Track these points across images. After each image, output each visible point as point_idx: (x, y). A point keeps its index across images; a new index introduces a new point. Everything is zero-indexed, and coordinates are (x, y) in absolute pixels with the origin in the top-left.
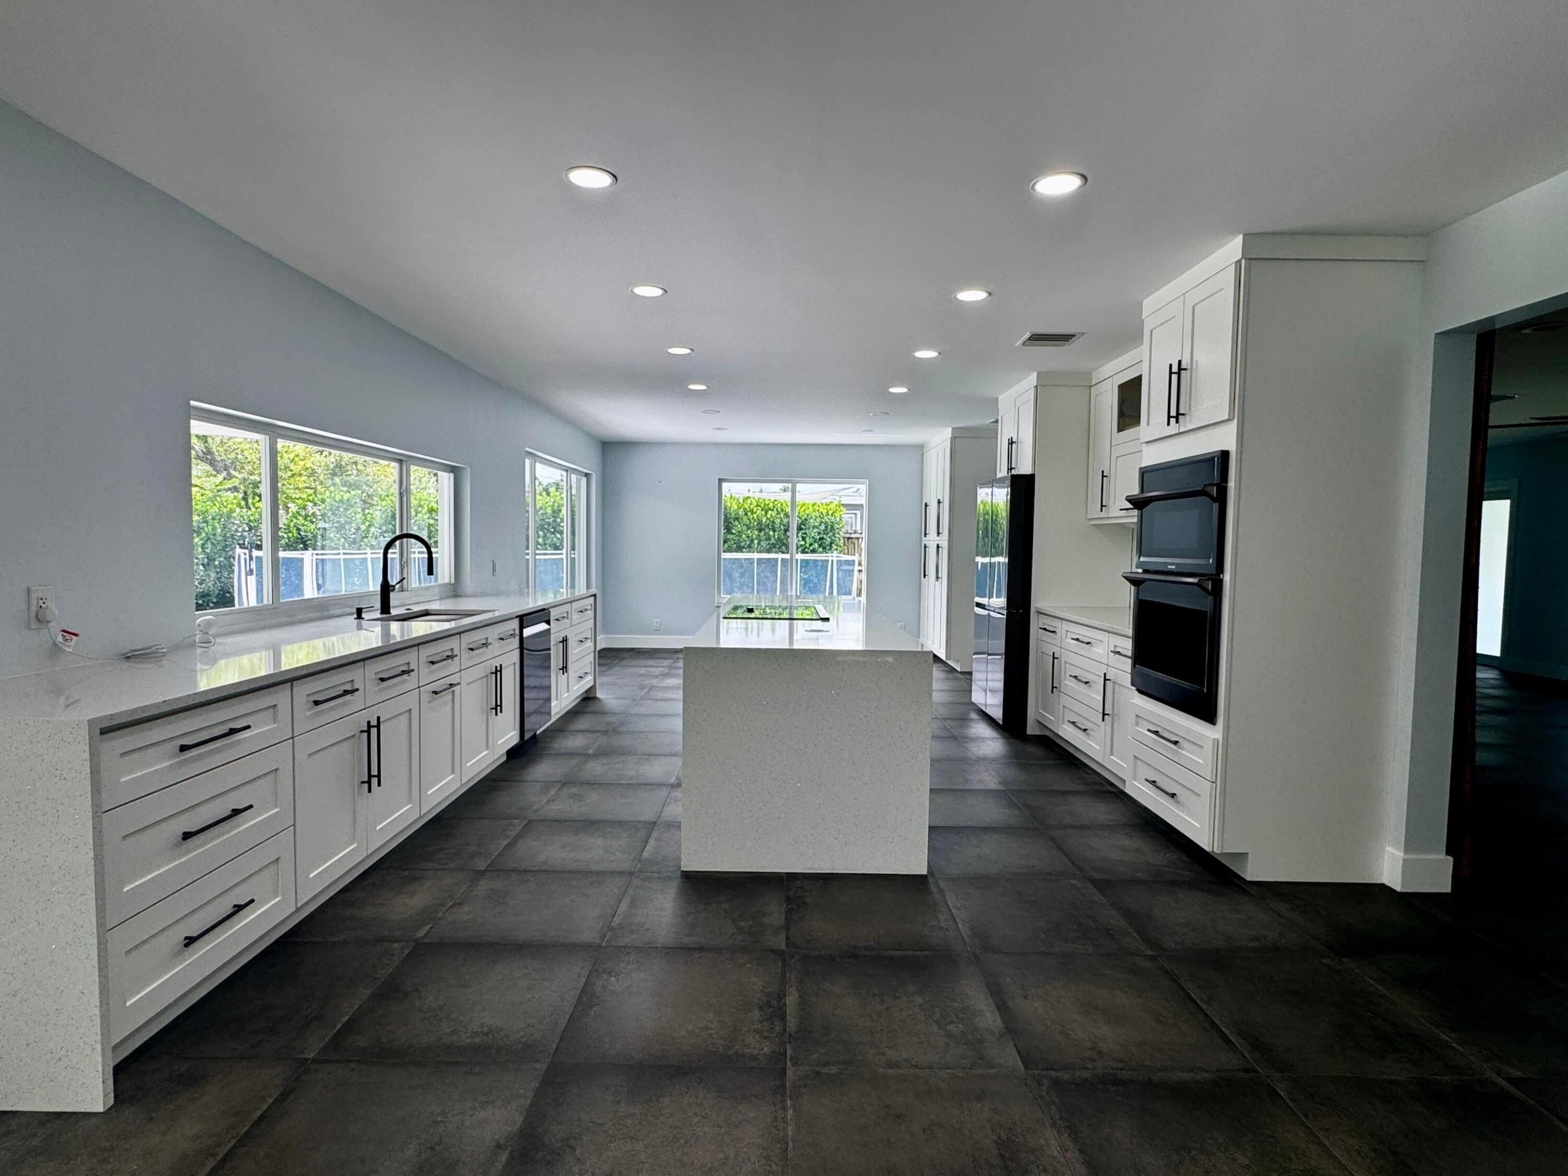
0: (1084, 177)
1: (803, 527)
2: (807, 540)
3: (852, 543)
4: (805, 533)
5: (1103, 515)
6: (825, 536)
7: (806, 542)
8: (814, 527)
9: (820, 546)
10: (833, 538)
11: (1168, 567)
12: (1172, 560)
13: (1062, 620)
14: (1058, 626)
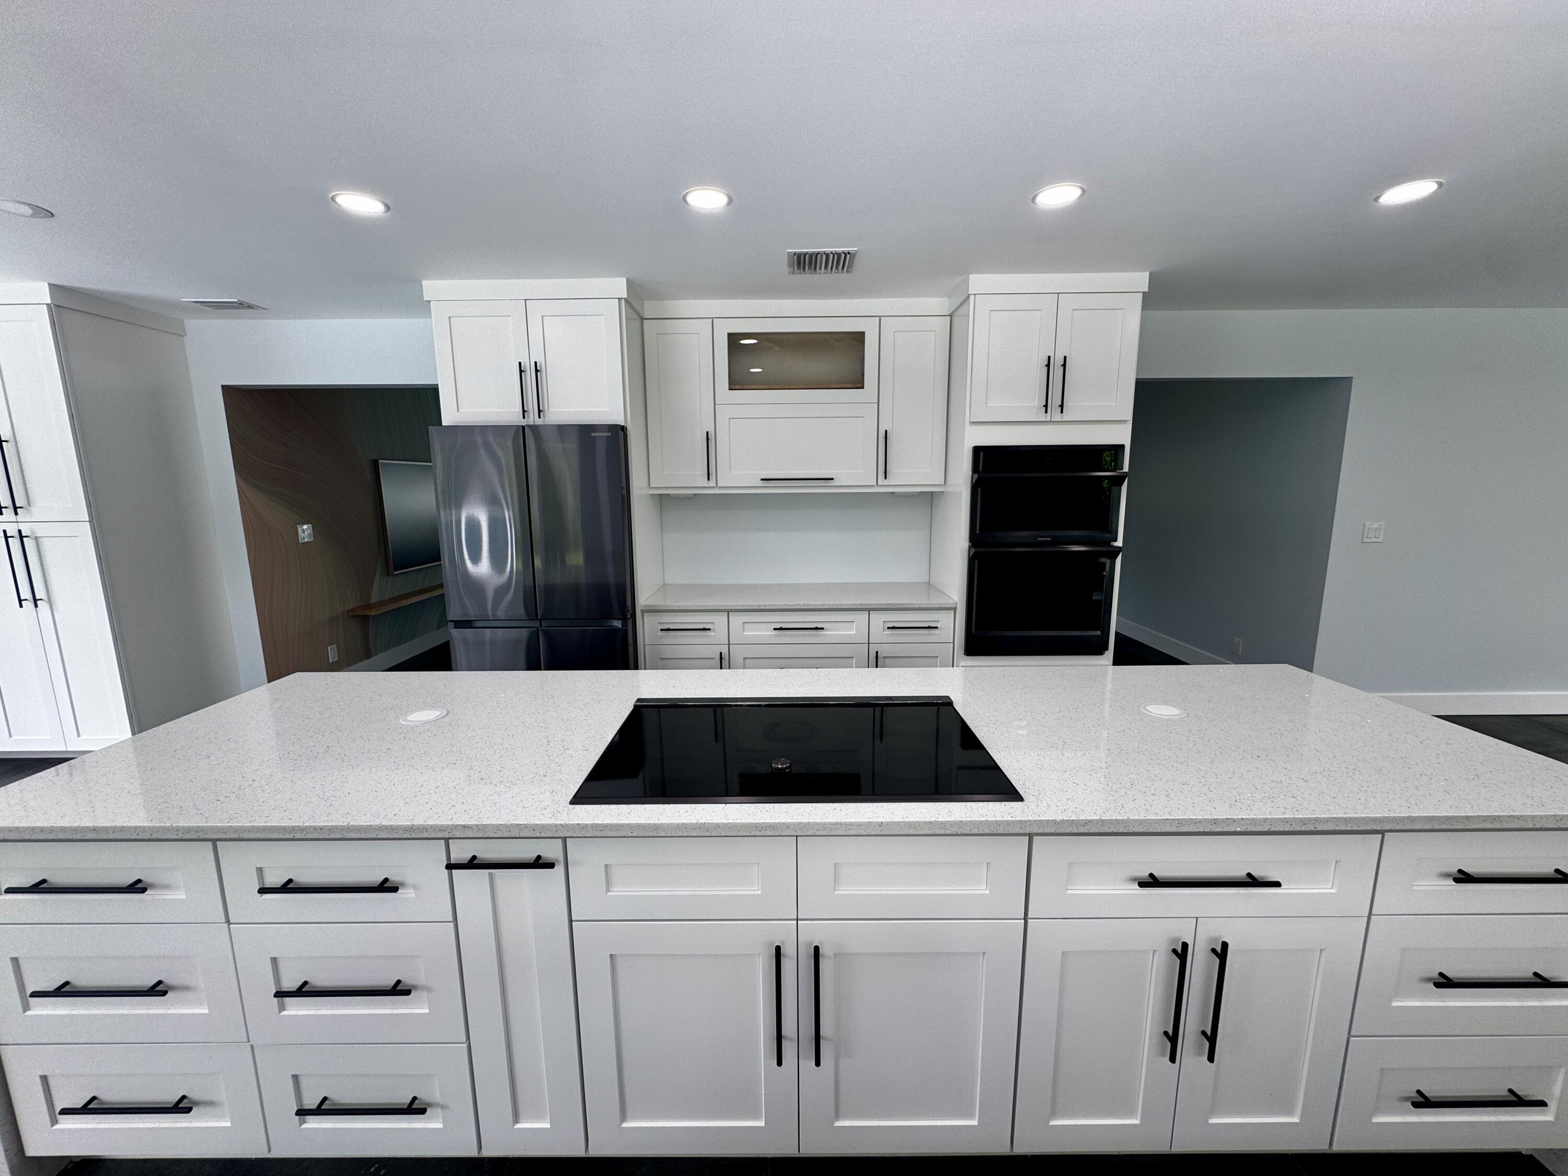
11: (1038, 539)
12: (1043, 533)
13: (728, 612)
14: (719, 621)
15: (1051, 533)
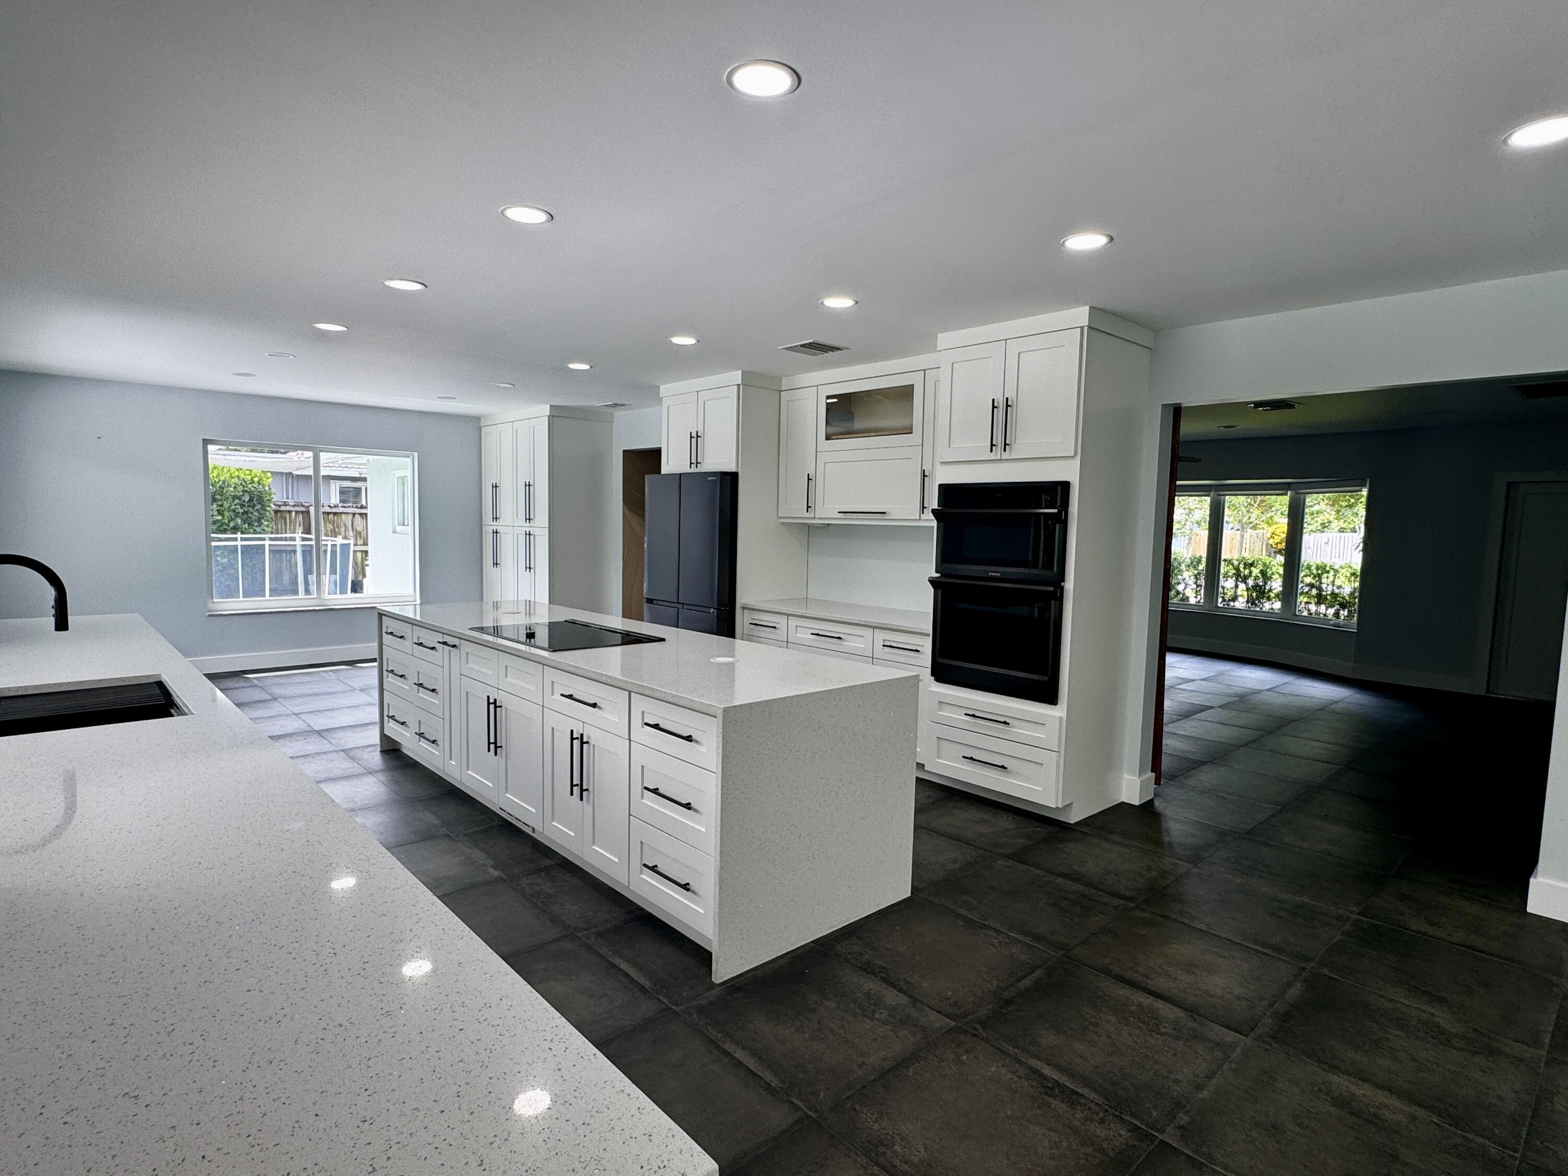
0: (1112, 239)
1: (217, 497)
2: (226, 514)
3: (281, 517)
4: (222, 505)
5: (808, 515)
6: (251, 509)
7: (223, 516)
8: (235, 497)
9: (244, 522)
10: (262, 512)
11: (990, 574)
12: (994, 568)
13: (788, 615)
14: (781, 621)
15: (1000, 569)
